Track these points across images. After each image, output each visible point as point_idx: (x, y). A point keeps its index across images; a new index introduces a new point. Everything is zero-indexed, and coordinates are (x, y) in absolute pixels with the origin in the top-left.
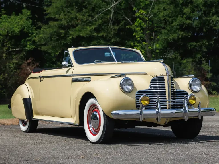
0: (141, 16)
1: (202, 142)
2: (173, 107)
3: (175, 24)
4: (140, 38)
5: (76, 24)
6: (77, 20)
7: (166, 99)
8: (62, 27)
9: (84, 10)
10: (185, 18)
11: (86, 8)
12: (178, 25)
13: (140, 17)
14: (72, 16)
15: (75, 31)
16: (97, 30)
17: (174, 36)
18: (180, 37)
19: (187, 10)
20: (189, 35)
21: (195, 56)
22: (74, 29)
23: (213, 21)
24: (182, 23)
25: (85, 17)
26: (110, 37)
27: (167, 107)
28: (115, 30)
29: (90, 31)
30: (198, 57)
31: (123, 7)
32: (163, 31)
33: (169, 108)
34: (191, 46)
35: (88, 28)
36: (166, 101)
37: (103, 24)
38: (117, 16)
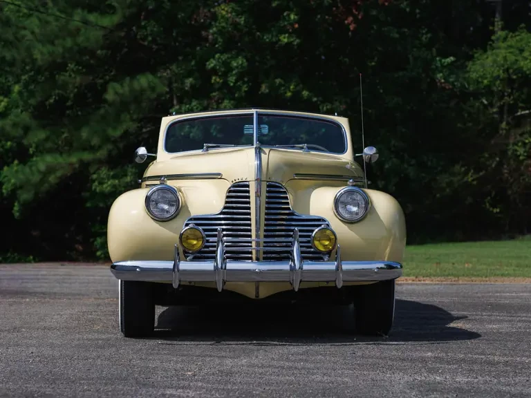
1: (397, 345)
2: (268, 257)
7: (250, 236)
27: (254, 256)
33: (258, 259)
36: (251, 242)
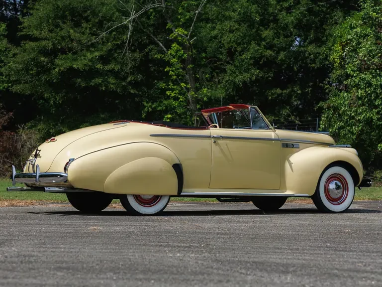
0: (179, 38)
3: (247, 55)
4: (178, 75)
5: (68, 47)
6: (72, 40)
8: (44, 52)
9: (84, 25)
10: (264, 46)
11: (87, 21)
12: (251, 58)
13: (179, 40)
14: (63, 33)
15: (65, 59)
16: (104, 60)
17: (245, 77)
18: (254, 78)
19: (267, 33)
20: (270, 76)
21: (279, 112)
22: (64, 56)
23: (310, 54)
24: (258, 56)
25: (85, 37)
26: (126, 73)
28: (135, 60)
29: (91, 61)
30: (284, 114)
31: (152, 22)
32: (229, 68)
34: (273, 94)
35: (88, 54)
37: (116, 50)
38: (141, 38)
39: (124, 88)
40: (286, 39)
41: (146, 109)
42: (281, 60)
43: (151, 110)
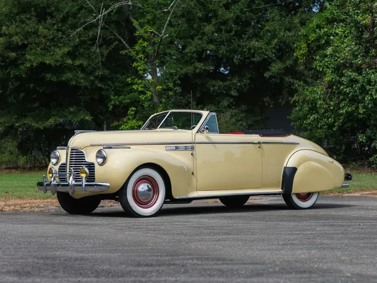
3: (190, 49)
4: (144, 70)
6: (38, 36)
9: (49, 21)
10: (206, 40)
11: (52, 17)
12: (194, 51)
13: (144, 36)
14: (29, 29)
15: (34, 54)
16: (72, 55)
17: (188, 70)
18: (198, 71)
20: (211, 69)
24: (201, 50)
25: (51, 33)
26: (93, 68)
29: (61, 56)
35: (57, 50)
37: (81, 45)
39: (93, 82)
40: (226, 34)
41: (113, 102)
42: (222, 54)
43: (118, 103)
